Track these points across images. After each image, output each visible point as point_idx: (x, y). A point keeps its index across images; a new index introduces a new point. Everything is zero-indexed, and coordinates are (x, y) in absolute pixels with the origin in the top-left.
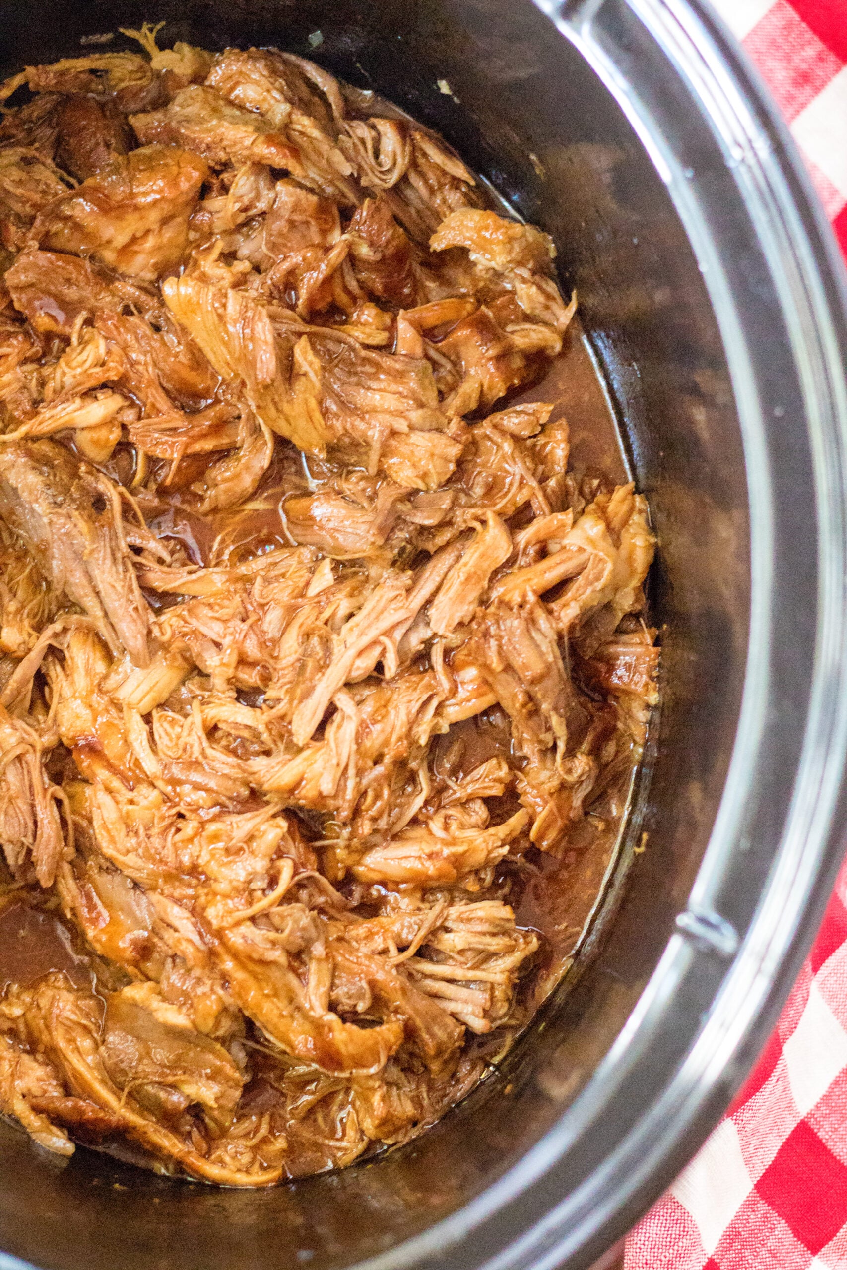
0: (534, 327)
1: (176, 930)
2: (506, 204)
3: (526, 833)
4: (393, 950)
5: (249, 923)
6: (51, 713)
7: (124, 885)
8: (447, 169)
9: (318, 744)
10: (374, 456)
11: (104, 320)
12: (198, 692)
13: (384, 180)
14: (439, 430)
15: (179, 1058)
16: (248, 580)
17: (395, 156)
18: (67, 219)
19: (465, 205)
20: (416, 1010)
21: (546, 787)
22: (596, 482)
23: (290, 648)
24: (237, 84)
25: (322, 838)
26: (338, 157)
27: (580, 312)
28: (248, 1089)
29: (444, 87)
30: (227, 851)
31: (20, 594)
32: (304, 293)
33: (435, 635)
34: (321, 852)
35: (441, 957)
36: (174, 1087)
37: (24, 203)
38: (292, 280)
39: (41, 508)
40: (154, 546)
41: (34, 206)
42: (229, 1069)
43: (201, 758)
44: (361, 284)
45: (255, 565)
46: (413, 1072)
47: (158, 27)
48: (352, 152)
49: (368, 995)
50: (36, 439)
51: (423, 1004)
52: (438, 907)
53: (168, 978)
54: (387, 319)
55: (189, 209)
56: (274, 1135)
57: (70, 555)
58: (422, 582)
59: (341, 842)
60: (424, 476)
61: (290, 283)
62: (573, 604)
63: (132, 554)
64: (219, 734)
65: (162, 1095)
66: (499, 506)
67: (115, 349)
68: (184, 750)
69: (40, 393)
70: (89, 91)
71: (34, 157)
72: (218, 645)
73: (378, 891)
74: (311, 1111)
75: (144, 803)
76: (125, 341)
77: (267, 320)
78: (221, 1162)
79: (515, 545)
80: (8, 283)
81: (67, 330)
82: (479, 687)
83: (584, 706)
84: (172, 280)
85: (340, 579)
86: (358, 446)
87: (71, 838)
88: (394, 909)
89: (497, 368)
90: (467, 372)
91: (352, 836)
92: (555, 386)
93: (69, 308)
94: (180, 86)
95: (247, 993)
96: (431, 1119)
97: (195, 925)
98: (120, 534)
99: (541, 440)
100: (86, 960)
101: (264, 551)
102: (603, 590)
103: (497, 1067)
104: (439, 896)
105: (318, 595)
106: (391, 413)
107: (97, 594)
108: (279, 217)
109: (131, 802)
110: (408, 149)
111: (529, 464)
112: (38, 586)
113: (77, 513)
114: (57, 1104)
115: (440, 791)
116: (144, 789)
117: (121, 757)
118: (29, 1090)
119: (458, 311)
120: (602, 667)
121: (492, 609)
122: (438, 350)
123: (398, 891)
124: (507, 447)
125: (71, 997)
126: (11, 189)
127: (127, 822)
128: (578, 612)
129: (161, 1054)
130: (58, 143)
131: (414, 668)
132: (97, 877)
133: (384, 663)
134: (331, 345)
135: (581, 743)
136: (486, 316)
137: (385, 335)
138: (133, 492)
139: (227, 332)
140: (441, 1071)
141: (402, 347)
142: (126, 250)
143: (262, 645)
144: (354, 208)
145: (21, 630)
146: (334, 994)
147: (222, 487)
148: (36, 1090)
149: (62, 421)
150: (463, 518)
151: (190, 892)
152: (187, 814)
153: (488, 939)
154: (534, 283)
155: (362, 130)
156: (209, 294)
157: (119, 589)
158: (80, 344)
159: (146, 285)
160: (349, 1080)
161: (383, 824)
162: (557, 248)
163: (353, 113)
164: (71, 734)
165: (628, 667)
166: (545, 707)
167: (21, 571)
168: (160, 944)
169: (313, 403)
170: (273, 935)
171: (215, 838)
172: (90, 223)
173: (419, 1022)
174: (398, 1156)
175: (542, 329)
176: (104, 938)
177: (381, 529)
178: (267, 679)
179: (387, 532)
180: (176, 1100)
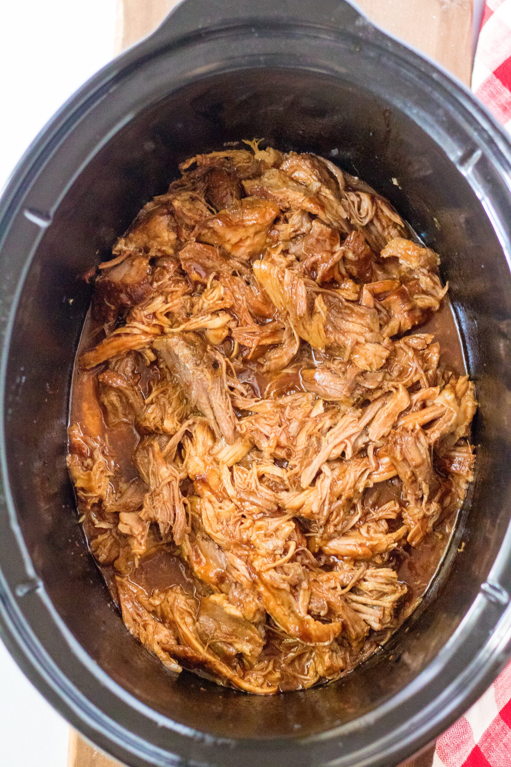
0: (427, 297)
1: (238, 571)
2: (419, 238)
3: (405, 537)
4: (339, 588)
5: (273, 570)
6: (185, 463)
7: (214, 547)
8: (392, 219)
9: (312, 488)
10: (347, 353)
11: (224, 278)
12: (256, 458)
13: (362, 222)
14: (379, 343)
15: (234, 630)
16: (283, 407)
17: (368, 210)
18: (210, 228)
19: (398, 236)
20: (348, 617)
21: (417, 516)
22: (450, 373)
23: (302, 441)
24: (296, 170)
25: (309, 532)
26: (341, 210)
27: (449, 291)
28: (265, 647)
29: (395, 182)
30: (265, 535)
31: (173, 404)
32: (320, 273)
33: (370, 441)
34: (308, 539)
35: (361, 593)
36: (231, 644)
37: (191, 220)
38: (314, 266)
39: (189, 365)
40: (240, 387)
41: (196, 222)
42: (257, 638)
43: (255, 490)
44: (347, 270)
45: (285, 400)
46: (343, 646)
47: (261, 140)
48: (348, 208)
49: (326, 608)
50: (187, 332)
51: (351, 614)
52: (361, 569)
53: (233, 593)
54: (358, 287)
55: (268, 229)
56: (275, 670)
57: (201, 389)
58: (366, 414)
59: (318, 535)
60: (370, 365)
61: (314, 267)
62: (437, 431)
63: (229, 390)
64: (264, 479)
65: (225, 648)
66: (404, 382)
67: (229, 292)
68: (248, 486)
69: (191, 310)
70: (224, 166)
71: (196, 197)
72: (267, 437)
73: (334, 559)
74: (293, 661)
75: (227, 509)
76: (233, 289)
77: (303, 286)
78: (249, 681)
79: (411, 401)
80: (180, 257)
81: (206, 281)
82: (389, 466)
83: (437, 480)
84: (257, 261)
85: (326, 410)
86: (340, 348)
87: (190, 522)
88: (340, 569)
89: (409, 316)
90: (393, 316)
91: (324, 532)
92: (434, 326)
93: (207, 270)
94: (267, 168)
95: (269, 603)
96: (350, 670)
97: (247, 569)
98: (225, 381)
99: (427, 352)
100: (191, 581)
101: (290, 393)
102: (451, 426)
103: (383, 647)
104: (362, 564)
105: (316, 417)
106: (357, 333)
107: (212, 408)
108: (313, 237)
109: (220, 508)
110: (374, 208)
111: (420, 363)
112: (181, 401)
113: (206, 370)
114: (175, 648)
115: (366, 514)
116: (227, 502)
117: (217, 486)
118: (161, 641)
119: (392, 286)
120: (447, 462)
121: (398, 431)
122: (380, 304)
123: (343, 560)
124: (411, 354)
125: (183, 598)
126: (186, 213)
127: (218, 517)
128: (439, 436)
129: (225, 628)
130: (208, 190)
131: (359, 456)
132: (201, 542)
133: (346, 452)
134: (331, 298)
135: (434, 498)
136: (404, 290)
137: (356, 296)
138: (231, 361)
139: (283, 289)
140: (357, 647)
141: (364, 302)
142: (236, 245)
143: (288, 438)
144: (347, 234)
145: (173, 422)
146: (310, 607)
147: (273, 361)
148: (164, 641)
149: (200, 325)
150: (388, 385)
151: (246, 553)
152: (247, 516)
153: (384, 586)
154: (429, 276)
155: (352, 197)
156: (275, 271)
157: (223, 407)
158: (211, 288)
159: (244, 262)
160: (313, 647)
161: (339, 528)
162: (441, 261)
163: (349, 188)
164: (194, 474)
165: (460, 463)
166: (420, 479)
167: (175, 394)
168: (230, 576)
169: (321, 327)
170: (284, 576)
171: (260, 528)
172: (221, 231)
173: (349, 623)
174: (333, 685)
175: (431, 298)
176: (202, 571)
177: (349, 389)
178: (289, 455)
179: (352, 390)
180: (232, 651)
